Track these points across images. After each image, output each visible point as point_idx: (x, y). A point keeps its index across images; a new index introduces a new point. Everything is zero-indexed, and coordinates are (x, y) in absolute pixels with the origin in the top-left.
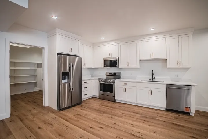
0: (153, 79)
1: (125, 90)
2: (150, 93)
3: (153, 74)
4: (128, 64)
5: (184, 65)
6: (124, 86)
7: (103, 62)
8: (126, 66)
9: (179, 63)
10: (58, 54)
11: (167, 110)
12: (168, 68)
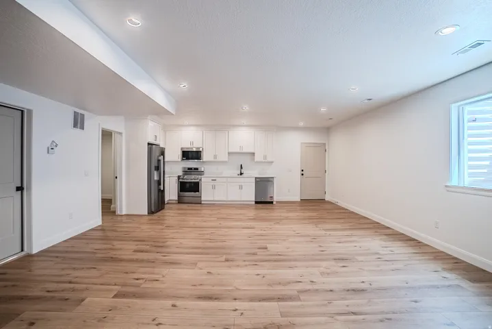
0: (241, 174)
1: (214, 187)
2: (241, 187)
3: (241, 168)
4: (215, 157)
5: (269, 159)
6: (213, 183)
7: (180, 154)
8: (212, 159)
9: (265, 157)
10: (149, 144)
11: (256, 202)
12: (257, 162)
